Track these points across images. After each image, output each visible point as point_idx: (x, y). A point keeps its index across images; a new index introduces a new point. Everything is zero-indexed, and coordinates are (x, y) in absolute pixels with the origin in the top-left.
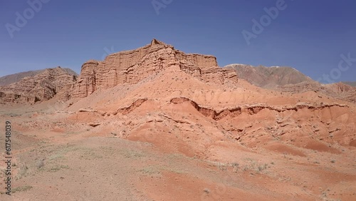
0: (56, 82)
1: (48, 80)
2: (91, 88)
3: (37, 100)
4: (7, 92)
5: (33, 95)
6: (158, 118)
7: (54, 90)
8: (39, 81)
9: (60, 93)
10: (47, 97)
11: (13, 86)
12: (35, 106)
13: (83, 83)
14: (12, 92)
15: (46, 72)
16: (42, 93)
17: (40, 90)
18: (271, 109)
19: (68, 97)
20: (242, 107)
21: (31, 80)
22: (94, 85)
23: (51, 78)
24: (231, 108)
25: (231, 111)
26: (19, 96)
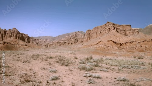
0: (78, 37)
1: (75, 37)
2: (89, 39)
3: (72, 44)
4: (61, 42)
5: (70, 42)
6: (102, 45)
7: (77, 40)
8: (72, 37)
9: (79, 41)
10: (75, 42)
11: (63, 40)
12: (71, 46)
13: (87, 37)
14: (63, 41)
15: (74, 34)
16: (73, 41)
17: (72, 40)
18: (136, 42)
19: (82, 42)
20: (128, 42)
21: (69, 37)
22: (90, 37)
23: (76, 36)
24: (125, 42)
25: (125, 43)
26: (65, 43)
